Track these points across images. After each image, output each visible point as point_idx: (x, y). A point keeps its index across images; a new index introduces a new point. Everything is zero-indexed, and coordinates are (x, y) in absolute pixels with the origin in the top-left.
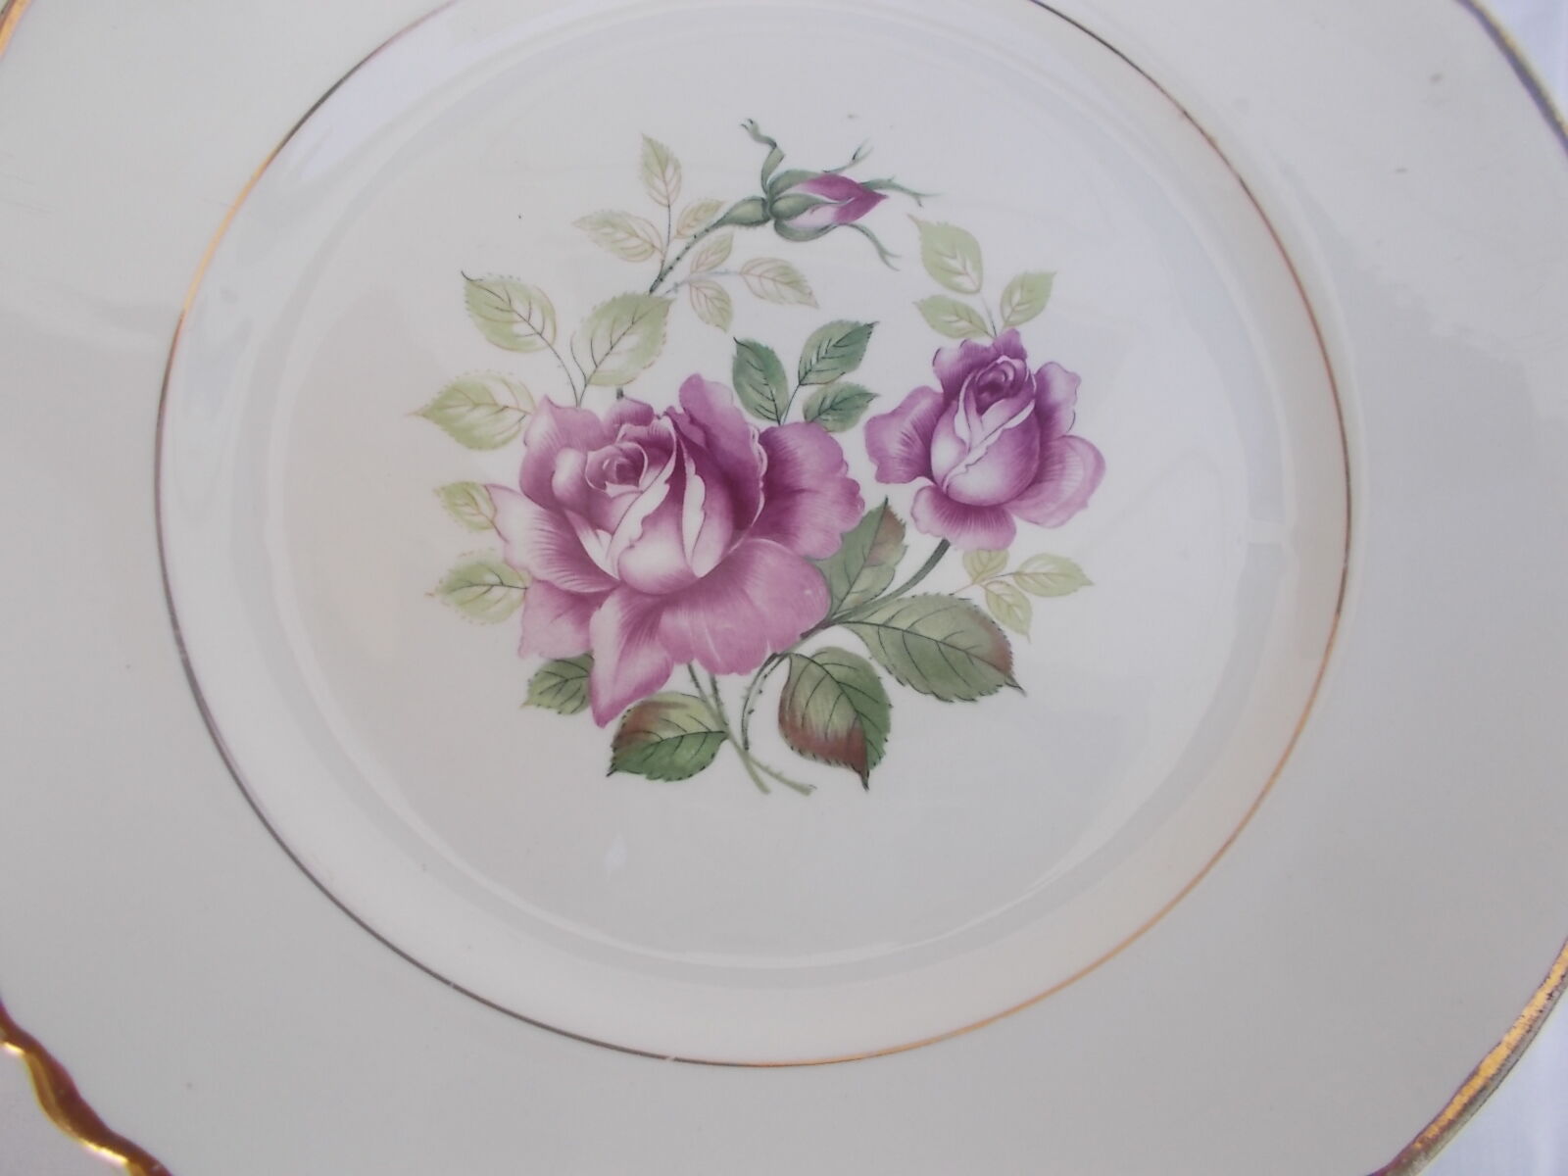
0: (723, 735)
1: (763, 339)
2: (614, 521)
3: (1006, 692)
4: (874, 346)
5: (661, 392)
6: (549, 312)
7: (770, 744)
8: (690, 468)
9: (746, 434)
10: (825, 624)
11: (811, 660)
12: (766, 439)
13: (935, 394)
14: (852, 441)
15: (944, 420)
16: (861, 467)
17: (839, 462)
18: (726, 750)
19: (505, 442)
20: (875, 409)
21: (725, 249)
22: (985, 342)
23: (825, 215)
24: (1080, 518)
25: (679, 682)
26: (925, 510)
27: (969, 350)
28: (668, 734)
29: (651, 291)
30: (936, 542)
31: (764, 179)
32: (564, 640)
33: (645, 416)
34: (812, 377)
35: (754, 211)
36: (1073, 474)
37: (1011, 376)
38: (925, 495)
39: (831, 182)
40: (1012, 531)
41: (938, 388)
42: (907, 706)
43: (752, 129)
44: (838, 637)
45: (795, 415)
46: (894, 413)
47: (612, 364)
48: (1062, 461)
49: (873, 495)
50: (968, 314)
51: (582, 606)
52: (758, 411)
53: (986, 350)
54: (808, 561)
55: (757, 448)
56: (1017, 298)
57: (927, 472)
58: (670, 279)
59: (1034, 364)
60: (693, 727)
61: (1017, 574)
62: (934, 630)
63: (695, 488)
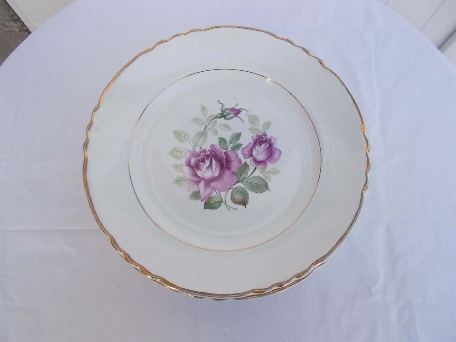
0: (222, 202)
2: (201, 169)
3: (268, 191)
4: (242, 137)
5: (207, 147)
6: (188, 135)
7: (230, 202)
8: (213, 159)
9: (222, 153)
10: (237, 183)
11: (235, 188)
12: (225, 153)
13: (252, 143)
14: (239, 152)
15: (254, 147)
16: (241, 157)
17: (237, 156)
18: (223, 204)
19: (183, 157)
20: (243, 147)
21: (216, 122)
22: (260, 134)
23: (232, 115)
24: (278, 162)
25: (214, 194)
26: (252, 163)
27: (258, 136)
28: (213, 202)
29: (204, 130)
30: (254, 168)
32: (195, 188)
33: (205, 151)
34: (232, 142)
36: (277, 155)
37: (265, 139)
38: (252, 160)
39: (233, 110)
40: (267, 165)
41: (253, 142)
43: (219, 102)
44: (239, 184)
45: (230, 149)
46: (246, 147)
47: (199, 143)
48: (274, 153)
49: (243, 161)
50: (257, 130)
51: (197, 183)
52: (223, 149)
53: (260, 135)
55: (224, 155)
56: (265, 126)
58: (207, 128)
59: (269, 137)
60: (217, 201)
62: (255, 182)
63: (214, 162)
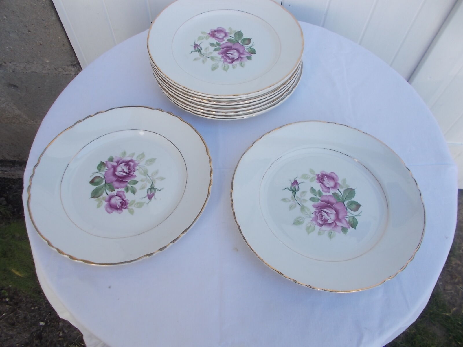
0: (100, 171)
1: (137, 184)
2: (125, 166)
3: (90, 197)
4: (132, 194)
5: (136, 173)
6: (149, 165)
7: (97, 175)
8: (127, 174)
9: (128, 180)
10: (106, 182)
11: (103, 180)
12: (127, 182)
14: (123, 189)
15: (121, 199)
16: (120, 190)
18: (98, 171)
19: (137, 159)
20: (125, 192)
21: (149, 183)
22: (128, 205)
23: (149, 193)
24: (105, 209)
25: (106, 168)
26: (112, 194)
27: (128, 203)
28: (102, 166)
29: (147, 175)
30: (109, 194)
31: (156, 189)
32: (115, 160)
33: (134, 171)
34: (131, 187)
35: (153, 186)
36: (109, 210)
37: (123, 207)
38: (114, 195)
39: (153, 195)
40: (106, 202)
41: (125, 199)
42: (94, 187)
43: (163, 189)
44: (104, 183)
45: (128, 185)
46: (124, 194)
47: (141, 170)
49: (116, 190)
50: (132, 204)
51: (118, 162)
52: (130, 182)
54: (112, 182)
55: (126, 181)
56: (132, 210)
57: (116, 196)
58: (148, 177)
59: (123, 210)
60: (101, 169)
61: (102, 201)
62: (100, 192)
63: (125, 174)
